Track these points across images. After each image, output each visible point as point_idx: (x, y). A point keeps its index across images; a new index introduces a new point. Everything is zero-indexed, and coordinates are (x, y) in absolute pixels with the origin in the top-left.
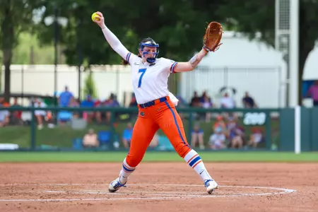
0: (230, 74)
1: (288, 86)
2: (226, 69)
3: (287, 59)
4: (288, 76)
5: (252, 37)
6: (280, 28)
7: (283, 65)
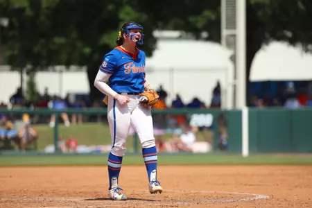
0: (176, 75)
1: (235, 87)
2: (172, 70)
3: (233, 59)
4: (235, 77)
5: (198, 37)
6: (227, 28)
7: (230, 65)
